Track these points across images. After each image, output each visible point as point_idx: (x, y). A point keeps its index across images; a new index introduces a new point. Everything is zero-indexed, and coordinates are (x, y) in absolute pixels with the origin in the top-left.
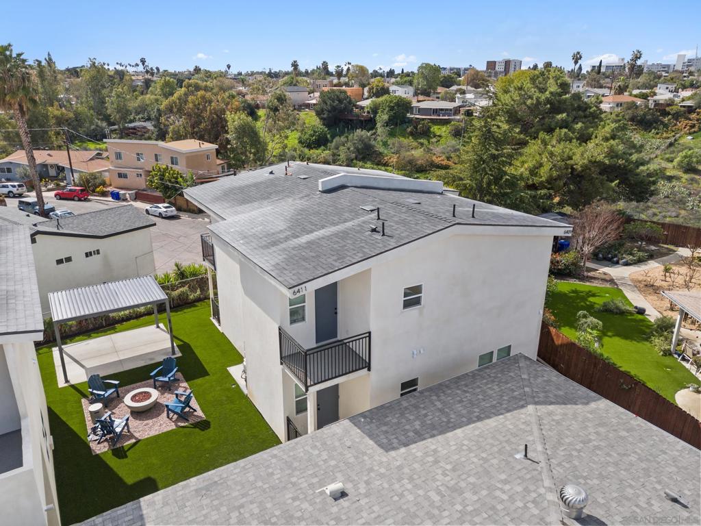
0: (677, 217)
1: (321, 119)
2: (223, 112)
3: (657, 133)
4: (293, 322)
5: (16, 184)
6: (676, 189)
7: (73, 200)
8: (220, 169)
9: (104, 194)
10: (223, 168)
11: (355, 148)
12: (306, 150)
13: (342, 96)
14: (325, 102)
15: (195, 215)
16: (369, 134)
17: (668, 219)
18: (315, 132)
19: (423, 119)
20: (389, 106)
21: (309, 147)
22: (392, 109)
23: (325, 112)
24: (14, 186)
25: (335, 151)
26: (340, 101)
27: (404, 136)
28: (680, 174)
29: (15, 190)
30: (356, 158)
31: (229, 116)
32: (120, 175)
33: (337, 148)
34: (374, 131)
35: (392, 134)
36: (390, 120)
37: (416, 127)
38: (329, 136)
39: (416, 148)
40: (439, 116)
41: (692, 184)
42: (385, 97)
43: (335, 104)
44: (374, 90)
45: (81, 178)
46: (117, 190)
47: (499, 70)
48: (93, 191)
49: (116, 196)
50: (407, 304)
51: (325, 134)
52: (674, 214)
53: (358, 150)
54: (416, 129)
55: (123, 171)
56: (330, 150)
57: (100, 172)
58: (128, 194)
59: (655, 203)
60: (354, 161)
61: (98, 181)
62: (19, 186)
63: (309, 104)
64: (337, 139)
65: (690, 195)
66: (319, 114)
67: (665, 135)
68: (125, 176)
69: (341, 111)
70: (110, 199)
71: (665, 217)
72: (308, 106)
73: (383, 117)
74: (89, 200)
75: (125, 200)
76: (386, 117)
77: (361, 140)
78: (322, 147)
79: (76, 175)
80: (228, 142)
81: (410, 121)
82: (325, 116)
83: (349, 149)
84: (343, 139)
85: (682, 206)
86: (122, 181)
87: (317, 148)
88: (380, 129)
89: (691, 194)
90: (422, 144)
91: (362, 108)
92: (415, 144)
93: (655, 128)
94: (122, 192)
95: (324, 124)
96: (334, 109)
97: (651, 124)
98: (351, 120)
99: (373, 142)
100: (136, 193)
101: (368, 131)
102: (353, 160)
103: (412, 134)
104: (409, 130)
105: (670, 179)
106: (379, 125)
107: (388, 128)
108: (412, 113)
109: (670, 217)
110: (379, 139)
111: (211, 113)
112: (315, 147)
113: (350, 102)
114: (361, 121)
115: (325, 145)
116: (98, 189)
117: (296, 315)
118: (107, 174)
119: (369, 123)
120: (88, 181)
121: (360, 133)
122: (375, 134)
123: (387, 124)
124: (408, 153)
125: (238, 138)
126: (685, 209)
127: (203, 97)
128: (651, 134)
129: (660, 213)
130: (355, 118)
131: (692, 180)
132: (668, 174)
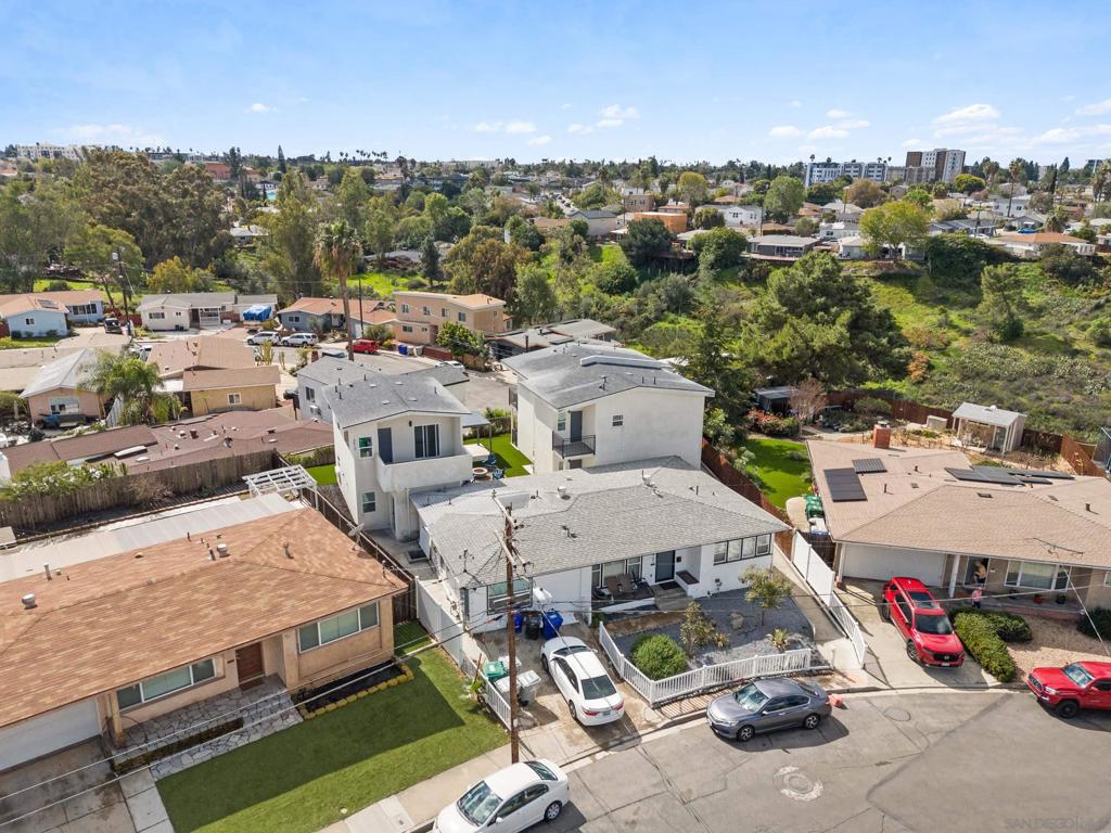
0: (1067, 403)
1: (628, 256)
2: (512, 261)
3: (1086, 290)
4: (559, 429)
5: (310, 335)
6: (1078, 367)
7: (363, 353)
8: (505, 325)
9: (391, 348)
10: (508, 323)
11: (667, 296)
12: (606, 296)
13: (657, 229)
14: (634, 236)
15: (481, 374)
16: (686, 279)
17: (1055, 405)
18: (619, 273)
19: (761, 261)
20: (717, 243)
21: (610, 292)
22: (720, 246)
23: (633, 248)
24: (308, 337)
25: (642, 299)
26: (654, 235)
27: (733, 282)
28: (1092, 347)
29: (309, 341)
30: (668, 309)
31: (519, 268)
32: (405, 329)
33: (645, 295)
34: (695, 274)
35: (717, 279)
36: (716, 260)
37: (750, 271)
38: (637, 278)
39: (748, 298)
40: (784, 256)
41: (1101, 362)
42: (714, 231)
43: (646, 239)
44: (703, 218)
45: (370, 331)
46: (404, 345)
47: (927, 166)
48: (381, 344)
49: (403, 351)
50: (615, 424)
51: (632, 276)
52: (1064, 399)
53: (671, 298)
54: (751, 274)
55: (408, 324)
56: (636, 297)
57: (384, 324)
58: (415, 349)
59: (1044, 384)
60: (666, 313)
61: (386, 335)
62: (314, 337)
63: (615, 235)
64: (645, 285)
65: (1093, 376)
66: (626, 249)
67: (1094, 293)
68: (410, 330)
69: (655, 248)
70: (397, 353)
71: (1052, 402)
72: (614, 237)
73: (707, 257)
74: (378, 354)
75: (412, 355)
76: (711, 257)
77: (676, 286)
78: (627, 293)
79: (365, 327)
80: (516, 295)
81: (744, 262)
82: (634, 253)
83: (659, 297)
84: (653, 284)
85: (1078, 389)
86: (407, 335)
87: (619, 294)
88: (703, 272)
89: (1095, 374)
90: (756, 293)
91: (683, 243)
92: (747, 293)
93: (1083, 283)
94: (410, 347)
95: (631, 263)
96: (645, 244)
97: (1079, 276)
98: (667, 259)
99: (691, 289)
100: (423, 349)
101: (686, 275)
102: (663, 311)
103: (744, 279)
104: (741, 274)
105: (1075, 353)
106: (701, 267)
107: (713, 272)
108: (749, 251)
109: (1059, 402)
110: (701, 284)
111: (499, 264)
112: (617, 293)
113: (668, 236)
114: (680, 261)
115: (631, 290)
116: (386, 343)
117: (561, 426)
118: (391, 326)
119: (689, 265)
120: (376, 334)
121: (675, 277)
122: (695, 277)
123: (712, 266)
124: (736, 305)
125: (527, 292)
126: (1082, 394)
127: (492, 245)
128: (1076, 291)
129: (1047, 396)
130: (671, 256)
131: (1104, 356)
132: (1076, 347)
